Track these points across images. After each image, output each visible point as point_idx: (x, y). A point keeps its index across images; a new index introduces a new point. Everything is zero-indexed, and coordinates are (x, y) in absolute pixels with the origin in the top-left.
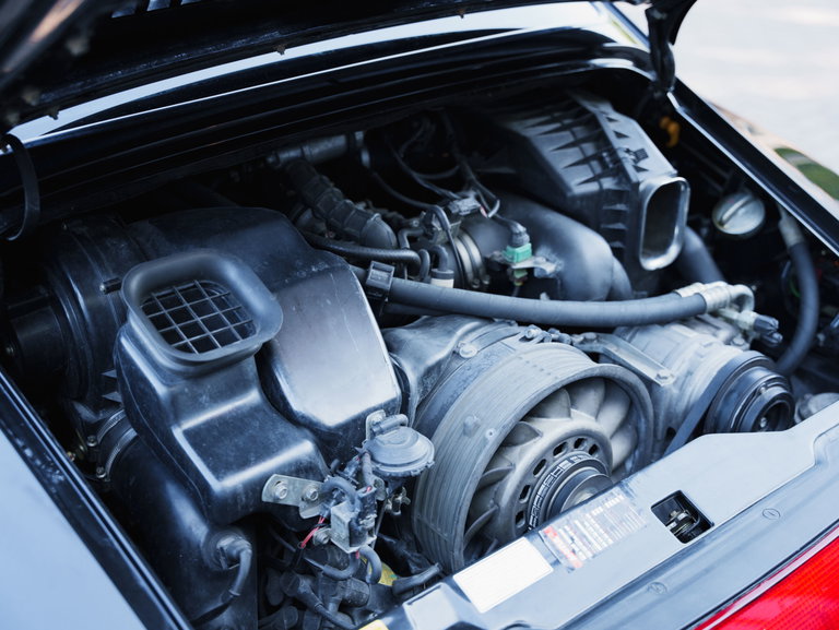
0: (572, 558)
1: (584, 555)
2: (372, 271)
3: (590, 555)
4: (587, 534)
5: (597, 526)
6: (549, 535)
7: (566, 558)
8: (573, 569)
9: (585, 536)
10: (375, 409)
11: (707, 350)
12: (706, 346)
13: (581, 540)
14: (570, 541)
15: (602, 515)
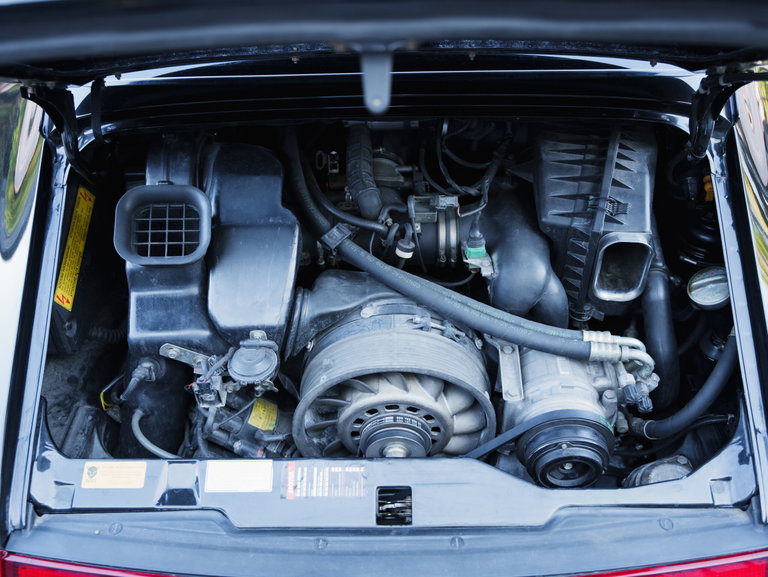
0: (290, 490)
1: (301, 493)
2: (335, 230)
3: (304, 495)
4: (315, 482)
5: (327, 480)
6: (289, 468)
7: (287, 488)
8: (284, 498)
9: (312, 482)
10: (257, 328)
11: (561, 390)
12: (563, 387)
13: (307, 482)
14: (299, 479)
15: (337, 474)
